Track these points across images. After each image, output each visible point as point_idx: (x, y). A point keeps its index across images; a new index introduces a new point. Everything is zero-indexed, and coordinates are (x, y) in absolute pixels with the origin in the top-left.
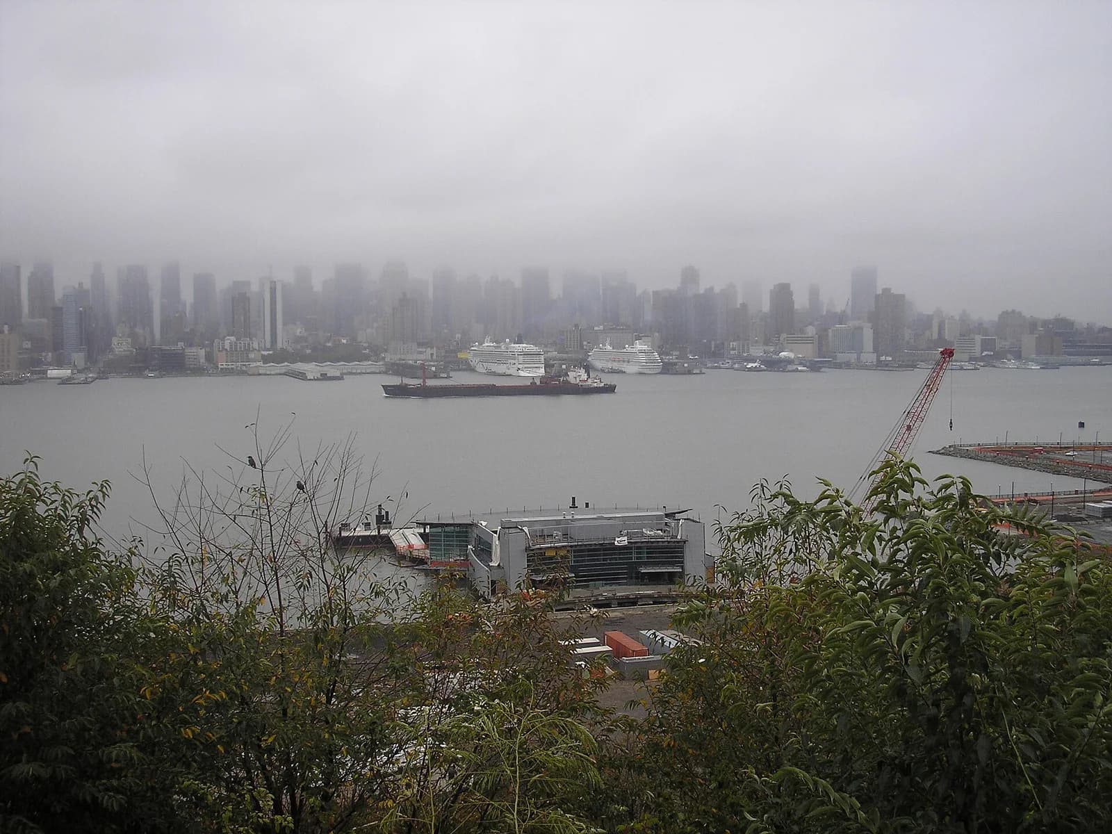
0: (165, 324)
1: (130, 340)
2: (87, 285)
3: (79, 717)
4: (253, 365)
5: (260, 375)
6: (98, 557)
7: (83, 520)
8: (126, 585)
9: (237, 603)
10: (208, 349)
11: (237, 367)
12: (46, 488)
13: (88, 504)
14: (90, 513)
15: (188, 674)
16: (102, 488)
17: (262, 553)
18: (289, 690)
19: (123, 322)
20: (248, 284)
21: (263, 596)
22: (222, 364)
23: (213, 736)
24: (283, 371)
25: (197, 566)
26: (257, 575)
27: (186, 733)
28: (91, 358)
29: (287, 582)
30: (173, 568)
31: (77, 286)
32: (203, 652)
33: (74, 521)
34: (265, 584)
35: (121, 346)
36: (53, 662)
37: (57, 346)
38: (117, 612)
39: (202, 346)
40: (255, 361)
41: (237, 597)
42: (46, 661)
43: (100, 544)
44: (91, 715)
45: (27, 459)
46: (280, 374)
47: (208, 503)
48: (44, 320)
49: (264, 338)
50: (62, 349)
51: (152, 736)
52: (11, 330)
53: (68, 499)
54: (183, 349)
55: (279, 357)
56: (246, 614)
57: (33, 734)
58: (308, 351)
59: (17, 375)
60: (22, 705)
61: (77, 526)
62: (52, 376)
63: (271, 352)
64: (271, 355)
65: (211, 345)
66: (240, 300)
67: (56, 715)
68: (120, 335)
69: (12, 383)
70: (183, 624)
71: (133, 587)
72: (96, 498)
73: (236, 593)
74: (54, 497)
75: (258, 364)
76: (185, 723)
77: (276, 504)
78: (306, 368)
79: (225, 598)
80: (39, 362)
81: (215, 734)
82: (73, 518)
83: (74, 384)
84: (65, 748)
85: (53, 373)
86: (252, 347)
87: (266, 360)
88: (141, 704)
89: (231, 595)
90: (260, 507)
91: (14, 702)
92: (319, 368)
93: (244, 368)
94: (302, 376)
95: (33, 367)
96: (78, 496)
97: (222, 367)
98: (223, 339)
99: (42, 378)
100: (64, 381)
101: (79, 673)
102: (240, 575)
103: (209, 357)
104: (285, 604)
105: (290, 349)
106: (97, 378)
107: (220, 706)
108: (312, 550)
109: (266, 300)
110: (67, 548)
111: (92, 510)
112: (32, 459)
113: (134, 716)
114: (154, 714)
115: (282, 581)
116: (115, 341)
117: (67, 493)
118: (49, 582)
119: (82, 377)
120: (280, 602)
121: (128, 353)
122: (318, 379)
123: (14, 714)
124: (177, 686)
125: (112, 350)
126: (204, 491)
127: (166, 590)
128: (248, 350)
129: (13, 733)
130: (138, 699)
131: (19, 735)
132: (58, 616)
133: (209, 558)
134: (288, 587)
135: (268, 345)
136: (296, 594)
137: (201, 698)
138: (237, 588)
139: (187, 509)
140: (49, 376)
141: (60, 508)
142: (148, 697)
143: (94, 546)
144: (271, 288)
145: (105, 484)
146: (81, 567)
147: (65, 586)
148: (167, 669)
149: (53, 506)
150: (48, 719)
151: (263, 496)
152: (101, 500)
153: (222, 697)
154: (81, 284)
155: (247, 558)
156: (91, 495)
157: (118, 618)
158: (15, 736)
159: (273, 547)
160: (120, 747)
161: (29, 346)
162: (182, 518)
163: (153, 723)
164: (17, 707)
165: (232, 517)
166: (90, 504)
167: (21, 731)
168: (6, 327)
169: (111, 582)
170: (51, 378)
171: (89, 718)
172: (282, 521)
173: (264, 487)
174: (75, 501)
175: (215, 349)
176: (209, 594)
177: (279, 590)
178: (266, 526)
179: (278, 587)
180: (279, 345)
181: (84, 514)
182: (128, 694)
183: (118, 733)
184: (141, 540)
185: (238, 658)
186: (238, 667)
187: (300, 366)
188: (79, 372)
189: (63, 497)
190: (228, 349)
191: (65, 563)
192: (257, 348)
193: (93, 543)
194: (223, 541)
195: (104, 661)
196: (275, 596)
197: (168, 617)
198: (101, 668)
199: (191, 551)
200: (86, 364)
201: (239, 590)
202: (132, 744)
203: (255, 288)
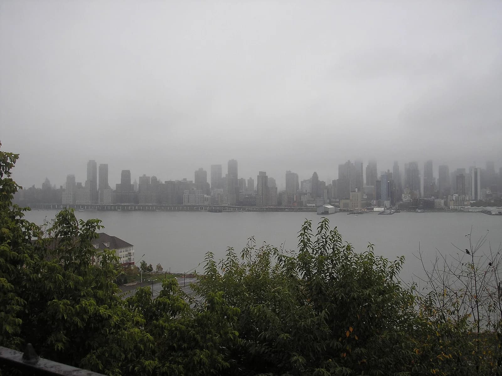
0: (425, 188)
1: (410, 195)
2: (391, 171)
3: (387, 358)
4: (466, 207)
5: (469, 212)
6: (398, 290)
7: (393, 273)
8: (410, 303)
9: (458, 315)
10: (445, 200)
11: (458, 208)
12: (377, 258)
13: (395, 266)
14: (395, 270)
15: (435, 345)
16: (401, 259)
17: (471, 294)
18: (481, 358)
19: (407, 187)
20: (464, 169)
21: (470, 314)
22: (452, 207)
23: (445, 374)
24: (480, 210)
25: (441, 297)
26: (468, 304)
27: (433, 372)
28: (393, 204)
29: (482, 308)
30: (431, 297)
31: (387, 172)
32: (442, 336)
33: (389, 273)
34: (472, 308)
35: (406, 198)
36: (377, 333)
37: (378, 197)
38: (406, 314)
39: (442, 199)
40: (467, 205)
41: (458, 313)
42: (374, 333)
43: (400, 284)
44: (392, 358)
45: (369, 246)
46: (479, 212)
47: (447, 269)
48: (373, 186)
49: (472, 195)
50: (380, 199)
51: (418, 371)
52: (359, 190)
53: (385, 263)
54: (434, 200)
55: (478, 204)
56: (463, 321)
57: (367, 362)
58: (492, 201)
59: (361, 210)
60: (363, 350)
61: (390, 275)
62: (376, 211)
63: (475, 202)
64: (474, 203)
65: (447, 198)
66: (460, 177)
67: (377, 356)
68: (406, 193)
69: (359, 213)
70: (433, 323)
71: (413, 304)
72: (398, 264)
73: (458, 311)
74: (380, 262)
75: (469, 207)
76: (432, 367)
77: (478, 271)
78: (491, 209)
79: (453, 313)
80: (370, 205)
81: (445, 373)
82: (388, 272)
83: (385, 214)
84: (380, 371)
85: (376, 209)
86: (466, 199)
87: (472, 205)
88: (413, 355)
89: (456, 312)
90: (471, 273)
91: (360, 348)
92: (497, 209)
93: (462, 209)
94: (489, 213)
95: (368, 207)
96: (391, 262)
97: (452, 208)
98: (452, 195)
99: (372, 211)
100: (381, 213)
101: (388, 339)
102: (460, 303)
103: (446, 203)
104: (480, 318)
105: (484, 200)
106: (395, 212)
107: (448, 361)
108: (495, 294)
109: (472, 177)
110: (385, 285)
111: (397, 269)
112: (371, 246)
113: (410, 361)
114: (419, 361)
115: (480, 307)
116: (403, 195)
117: (385, 261)
118: (377, 299)
119: (389, 211)
120: (478, 317)
121: (409, 201)
122: (497, 215)
123: (360, 353)
124: (430, 350)
125: (402, 200)
126: (446, 264)
127: (427, 307)
128: (464, 200)
129: (359, 362)
130: (412, 353)
131: (361, 362)
132: (380, 313)
133: (446, 294)
134: (483, 310)
135: (473, 198)
136: (486, 314)
137: (440, 356)
138: (459, 309)
139: (437, 271)
140: (374, 211)
141: (382, 267)
142: (417, 353)
143: (397, 284)
144: (475, 172)
145: (402, 258)
146: (391, 293)
147: (384, 301)
148: (426, 342)
149: (379, 266)
150: (373, 357)
151: (473, 267)
152: (400, 264)
153: (450, 357)
154: (389, 170)
155: (464, 295)
156: (396, 262)
157: (406, 317)
158: (359, 363)
159: (476, 291)
160: (403, 373)
161: (366, 198)
162: (435, 275)
163: (418, 364)
164: (361, 350)
165: (458, 276)
166: (396, 266)
167: (362, 361)
168: (356, 189)
169: (403, 300)
170: (375, 212)
171: (391, 359)
172: (481, 280)
173: (473, 264)
174: (389, 264)
175: (449, 201)
176: (446, 311)
177: (478, 311)
178: (473, 282)
179: (478, 310)
180: (479, 198)
181: (393, 270)
182: (408, 350)
183: (403, 367)
184: (417, 284)
185: (458, 341)
186: (458, 345)
187: (489, 208)
188: (387, 209)
189: (384, 262)
190: (455, 200)
191: (384, 291)
192: (468, 200)
193: (397, 283)
194: (453, 287)
195: (399, 335)
196: (476, 314)
197: (428, 318)
198: (397, 338)
199: (439, 290)
200: (391, 206)
201: (459, 310)
202: (408, 372)
203: (467, 172)
